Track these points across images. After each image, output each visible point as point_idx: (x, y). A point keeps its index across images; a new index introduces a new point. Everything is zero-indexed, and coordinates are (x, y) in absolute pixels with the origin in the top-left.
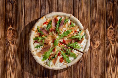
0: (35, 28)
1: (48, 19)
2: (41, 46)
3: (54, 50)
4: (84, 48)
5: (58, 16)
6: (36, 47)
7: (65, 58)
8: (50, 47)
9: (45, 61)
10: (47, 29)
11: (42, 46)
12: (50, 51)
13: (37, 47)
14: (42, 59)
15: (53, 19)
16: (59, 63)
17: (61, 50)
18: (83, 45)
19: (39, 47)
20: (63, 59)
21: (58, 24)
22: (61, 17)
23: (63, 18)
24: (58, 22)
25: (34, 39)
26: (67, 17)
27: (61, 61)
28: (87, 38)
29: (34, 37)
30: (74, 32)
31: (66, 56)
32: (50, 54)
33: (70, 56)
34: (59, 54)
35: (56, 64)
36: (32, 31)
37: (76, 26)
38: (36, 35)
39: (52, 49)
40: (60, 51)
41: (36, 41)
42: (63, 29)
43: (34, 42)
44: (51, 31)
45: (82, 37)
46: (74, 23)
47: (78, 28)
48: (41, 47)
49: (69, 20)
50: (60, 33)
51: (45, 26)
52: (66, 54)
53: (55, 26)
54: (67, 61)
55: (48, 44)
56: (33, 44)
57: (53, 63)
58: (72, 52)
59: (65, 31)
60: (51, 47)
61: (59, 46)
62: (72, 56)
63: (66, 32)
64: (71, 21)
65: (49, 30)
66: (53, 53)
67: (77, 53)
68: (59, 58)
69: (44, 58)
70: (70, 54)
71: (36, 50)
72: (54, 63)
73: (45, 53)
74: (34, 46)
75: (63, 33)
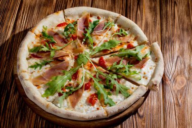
1: (69, 18)
2: (46, 64)
3: (75, 76)
4: (149, 79)
5: (91, 16)
6: (32, 67)
7: (102, 95)
8: (67, 68)
9: (51, 98)
10: (63, 34)
11: (48, 66)
12: (65, 77)
13: (35, 66)
14: (43, 92)
15: (81, 19)
16: (87, 107)
17: (95, 76)
18: (146, 72)
19: (39, 68)
20: (97, 97)
21: (90, 30)
22: (98, 18)
23: (102, 21)
24: (90, 25)
25: (30, 51)
26: (111, 19)
27: (91, 102)
28: (156, 60)
29: (31, 47)
30: (125, 46)
32: (66, 84)
33: (115, 92)
34: (87, 87)
35: (76, 107)
37: (131, 36)
38: (38, 43)
39: (72, 73)
40: (91, 79)
41: (35, 54)
42: (101, 37)
43: (30, 57)
44: (74, 38)
46: (126, 30)
47: (136, 39)
48: (44, 67)
49: (116, 25)
50: (94, 44)
51: (62, 29)
52: (106, 87)
53: (83, 31)
54: (106, 101)
56: (27, 59)
57: (70, 104)
58: (119, 83)
59: (106, 41)
60: (69, 69)
61: (90, 70)
62: (120, 92)
63: (107, 44)
64: (119, 26)
65: (69, 37)
66: (72, 82)
67: (133, 88)
68: (86, 95)
69: (48, 89)
70: (115, 88)
71: (32, 73)
72: (74, 104)
74: (29, 63)
75: (100, 45)
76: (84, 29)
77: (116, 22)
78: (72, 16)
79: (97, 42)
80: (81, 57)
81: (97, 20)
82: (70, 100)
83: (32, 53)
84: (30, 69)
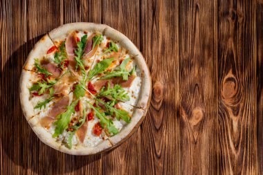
0: (31, 63)
1: (56, 40)
2: (49, 101)
3: (77, 108)
5: (77, 32)
6: (37, 107)
8: (68, 101)
11: (51, 103)
12: (69, 111)
13: (39, 106)
14: (53, 132)
15: (67, 38)
17: (94, 105)
19: (43, 107)
20: (101, 127)
21: (80, 49)
22: (85, 33)
23: (89, 35)
24: (79, 45)
25: (30, 90)
26: (98, 32)
27: (96, 133)
29: (30, 85)
30: (118, 63)
31: (106, 119)
32: (71, 118)
33: (115, 118)
34: (90, 117)
35: (85, 141)
36: (23, 71)
37: (122, 50)
39: (74, 105)
40: (92, 110)
42: (93, 58)
43: (32, 97)
44: (67, 65)
45: (131, 73)
46: (115, 43)
47: (127, 53)
48: (48, 105)
49: (105, 38)
50: (87, 68)
51: (51, 56)
52: (107, 114)
53: (73, 55)
55: (62, 95)
56: (30, 99)
57: (78, 140)
58: (118, 108)
60: (70, 102)
61: (89, 98)
63: (99, 65)
64: (108, 39)
65: (62, 64)
66: (76, 114)
67: (131, 111)
68: (91, 125)
69: (57, 128)
70: (114, 113)
72: (82, 138)
73: (59, 117)
74: (33, 103)
75: (93, 67)
76: (74, 52)
77: (104, 33)
78: (59, 37)
79: (89, 64)
80: (78, 88)
81: (84, 35)
82: (78, 135)
83: (33, 92)
84: (36, 110)
